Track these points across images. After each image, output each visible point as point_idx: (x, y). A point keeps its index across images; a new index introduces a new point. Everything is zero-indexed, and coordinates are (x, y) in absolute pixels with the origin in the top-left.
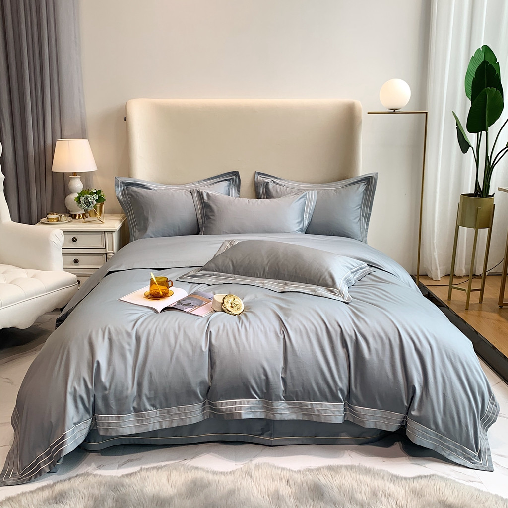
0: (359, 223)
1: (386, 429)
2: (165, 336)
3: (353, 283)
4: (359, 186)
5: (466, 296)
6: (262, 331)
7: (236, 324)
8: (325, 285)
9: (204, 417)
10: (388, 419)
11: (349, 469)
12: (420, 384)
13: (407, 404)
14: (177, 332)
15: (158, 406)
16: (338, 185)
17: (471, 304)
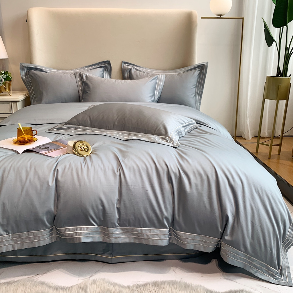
0: (194, 98)
1: (204, 251)
2: (18, 173)
3: (184, 134)
4: (195, 71)
5: (269, 149)
6: (101, 169)
7: (81, 163)
8: (159, 134)
9: (52, 241)
10: (205, 242)
11: (171, 285)
12: (232, 214)
13: (222, 230)
14: (29, 169)
15: (10, 232)
16: (180, 71)
17: (273, 155)
